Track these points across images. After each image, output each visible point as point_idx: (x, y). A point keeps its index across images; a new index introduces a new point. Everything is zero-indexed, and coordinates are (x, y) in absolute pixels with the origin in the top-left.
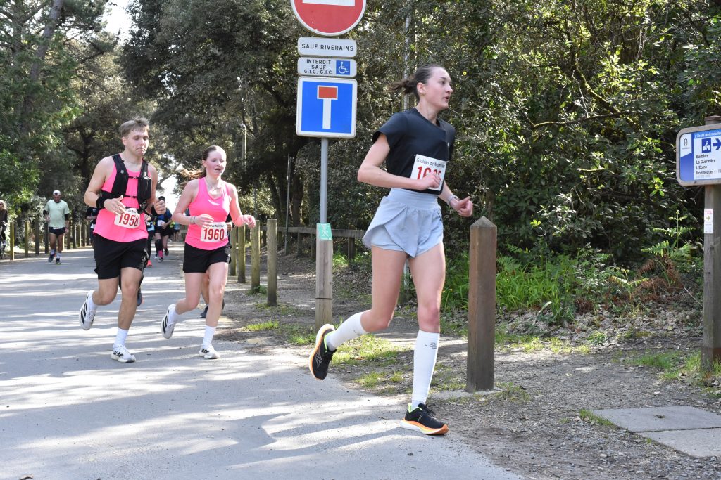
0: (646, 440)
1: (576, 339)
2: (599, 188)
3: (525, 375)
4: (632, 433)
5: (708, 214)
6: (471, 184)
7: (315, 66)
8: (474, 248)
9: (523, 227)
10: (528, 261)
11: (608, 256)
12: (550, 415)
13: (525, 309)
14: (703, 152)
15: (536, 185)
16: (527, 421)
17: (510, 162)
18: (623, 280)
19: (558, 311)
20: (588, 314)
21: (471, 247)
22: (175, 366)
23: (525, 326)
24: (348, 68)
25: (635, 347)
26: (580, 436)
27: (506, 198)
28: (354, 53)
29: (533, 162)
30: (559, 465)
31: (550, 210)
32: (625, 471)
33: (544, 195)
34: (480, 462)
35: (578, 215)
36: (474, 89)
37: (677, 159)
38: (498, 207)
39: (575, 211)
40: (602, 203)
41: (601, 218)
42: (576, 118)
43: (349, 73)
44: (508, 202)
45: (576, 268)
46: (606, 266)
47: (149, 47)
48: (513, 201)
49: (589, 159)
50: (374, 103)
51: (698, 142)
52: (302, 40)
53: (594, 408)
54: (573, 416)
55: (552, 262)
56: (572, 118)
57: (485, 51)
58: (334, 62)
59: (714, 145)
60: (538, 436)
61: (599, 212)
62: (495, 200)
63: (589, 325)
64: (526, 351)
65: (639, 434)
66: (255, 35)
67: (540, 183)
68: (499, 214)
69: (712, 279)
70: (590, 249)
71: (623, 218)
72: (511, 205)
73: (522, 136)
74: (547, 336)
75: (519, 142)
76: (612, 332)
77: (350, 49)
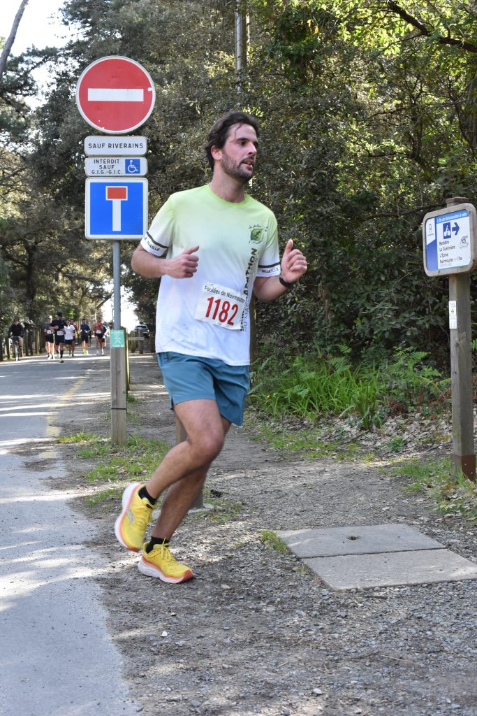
0: (304, 567)
1: (379, 444)
4: (299, 559)
5: (452, 306)
7: (103, 167)
14: (445, 238)
15: (376, 281)
19: (365, 415)
20: (399, 416)
23: (336, 431)
24: (138, 166)
27: (344, 296)
28: (144, 150)
37: (424, 248)
38: (335, 305)
43: (139, 172)
44: (344, 299)
48: (351, 299)
51: (440, 226)
52: (89, 140)
58: (123, 160)
59: (454, 229)
62: (332, 298)
63: (396, 429)
65: (304, 560)
67: (379, 279)
68: (336, 314)
69: (458, 379)
72: (348, 302)
74: (353, 442)
76: (412, 436)
77: (139, 146)
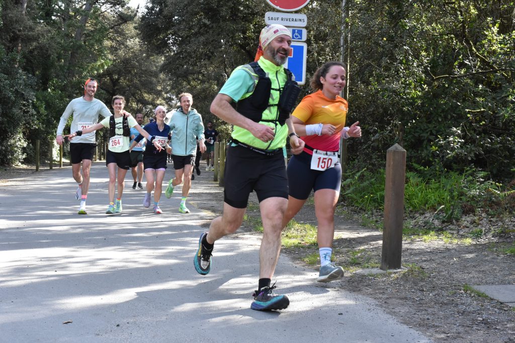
0: (512, 308)
1: (461, 233)
2: (481, 124)
3: (424, 259)
4: (501, 303)
6: (388, 119)
8: (389, 166)
9: (425, 151)
10: (428, 176)
11: (486, 173)
12: (442, 288)
13: (425, 210)
15: (435, 121)
16: (425, 292)
17: (416, 104)
18: (497, 191)
19: (449, 213)
20: (471, 215)
21: (387, 165)
22: (174, 245)
23: (425, 223)
24: (301, 35)
25: (505, 240)
26: (463, 304)
27: (413, 130)
28: (305, 24)
29: (433, 104)
30: (448, 325)
31: (445, 139)
32: (497, 331)
33: (441, 128)
34: (390, 321)
35: (465, 143)
36: (391, 50)
38: (407, 136)
39: (463, 141)
40: (483, 135)
41: (482, 146)
42: (465, 72)
43: (301, 39)
44: (414, 133)
45: (463, 181)
46: (485, 181)
47: (159, 18)
48: (417, 132)
49: (474, 103)
50: (319, 60)
52: (268, 14)
53: (474, 284)
54: (458, 289)
55: (445, 177)
56: (462, 72)
57: (400, 23)
60: (433, 303)
61: (480, 141)
62: (405, 131)
63: (472, 223)
64: (425, 241)
65: (507, 304)
66: (234, 11)
67: (438, 119)
68: (407, 142)
70: (473, 168)
71: (498, 146)
72: (416, 135)
73: (426, 85)
74: (440, 231)
75: (423, 89)
76: (488, 229)
77: (302, 21)
